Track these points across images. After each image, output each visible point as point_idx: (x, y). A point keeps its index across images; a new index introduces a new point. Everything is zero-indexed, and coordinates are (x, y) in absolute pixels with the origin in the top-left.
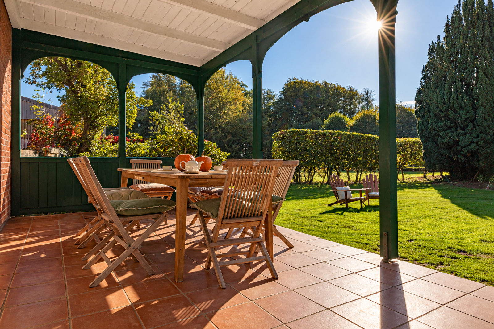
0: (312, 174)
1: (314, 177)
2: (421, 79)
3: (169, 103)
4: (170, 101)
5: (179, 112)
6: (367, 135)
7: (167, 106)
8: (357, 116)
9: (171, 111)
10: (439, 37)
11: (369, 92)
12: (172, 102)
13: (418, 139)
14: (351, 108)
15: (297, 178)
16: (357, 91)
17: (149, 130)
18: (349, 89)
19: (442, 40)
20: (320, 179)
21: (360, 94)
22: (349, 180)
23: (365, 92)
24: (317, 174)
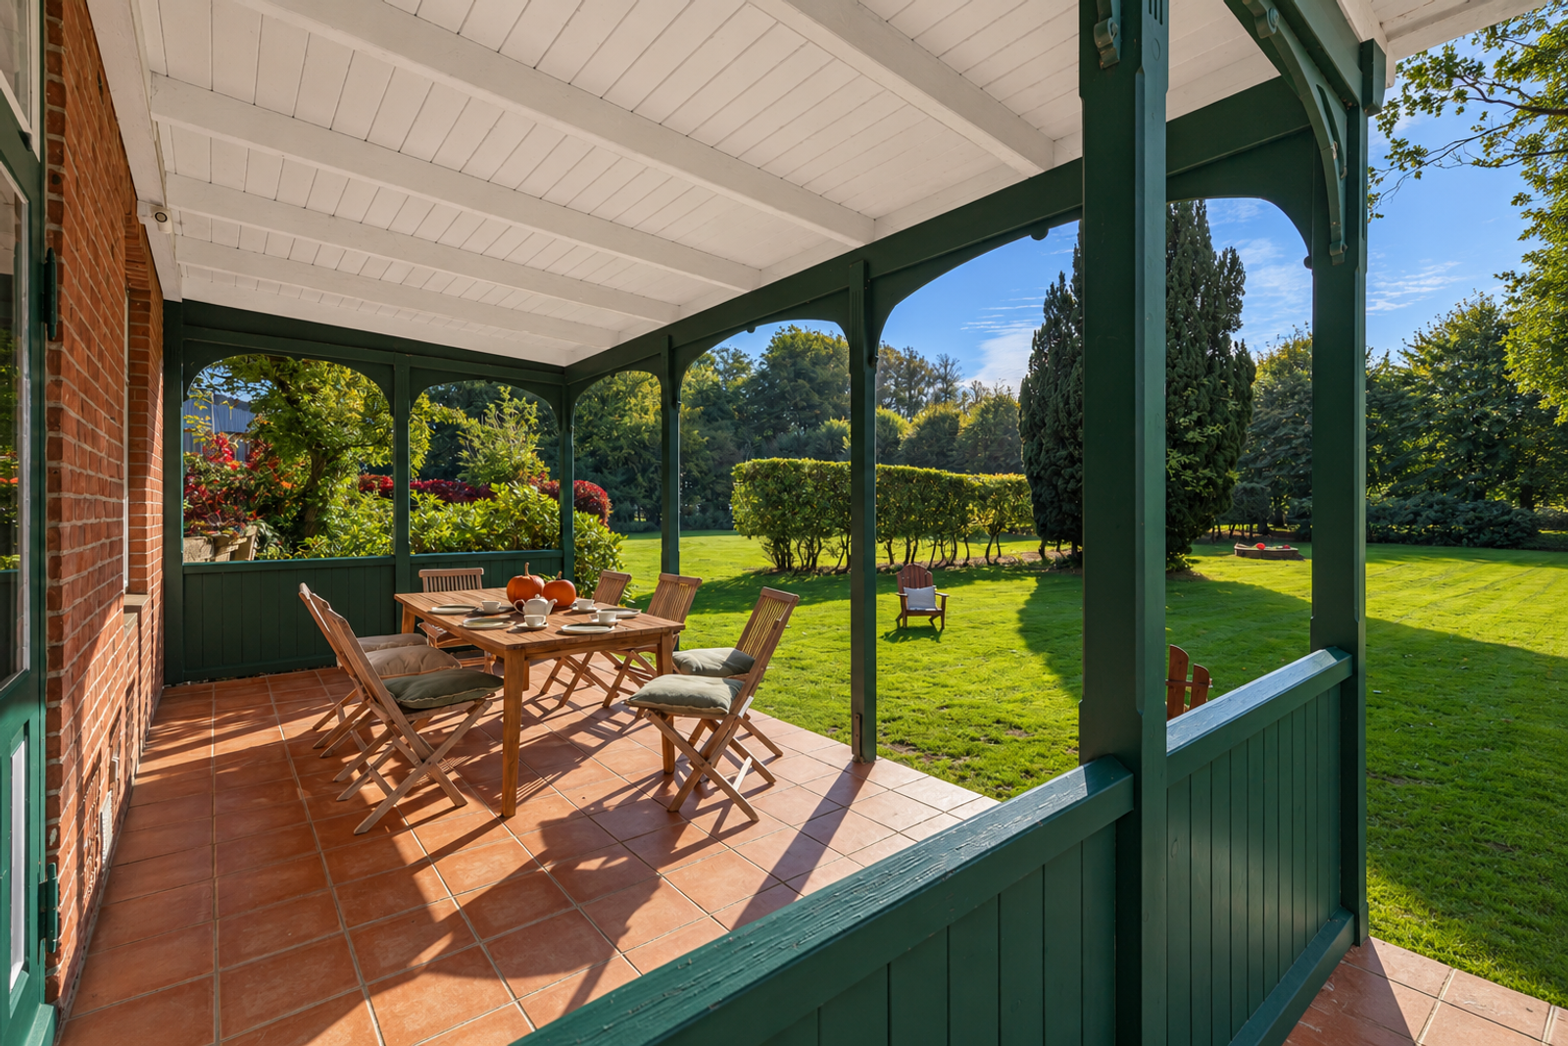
0: (816, 551)
1: (820, 558)
2: (1031, 358)
3: (504, 401)
4: (507, 396)
5: (527, 421)
6: (925, 470)
7: (498, 407)
8: (922, 416)
9: (507, 418)
10: (1062, 278)
11: (950, 362)
12: (511, 400)
13: (1023, 477)
14: (911, 397)
15: (783, 558)
16: (926, 359)
17: (460, 459)
18: (908, 357)
19: (1068, 282)
20: (832, 562)
21: (930, 367)
22: (892, 562)
23: (942, 360)
24: (823, 551)
